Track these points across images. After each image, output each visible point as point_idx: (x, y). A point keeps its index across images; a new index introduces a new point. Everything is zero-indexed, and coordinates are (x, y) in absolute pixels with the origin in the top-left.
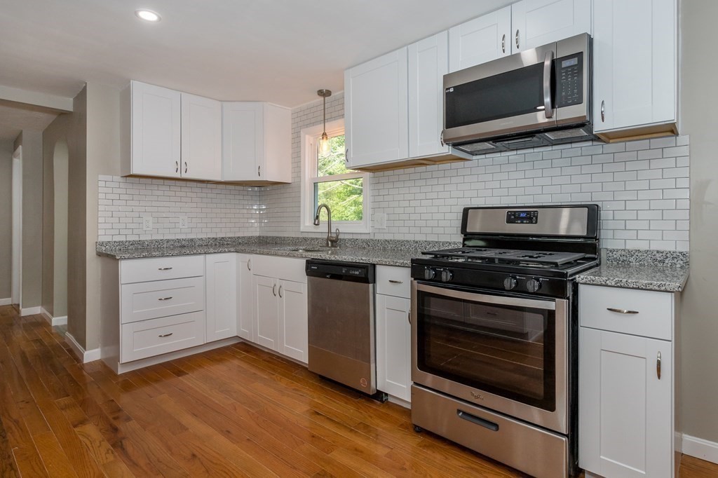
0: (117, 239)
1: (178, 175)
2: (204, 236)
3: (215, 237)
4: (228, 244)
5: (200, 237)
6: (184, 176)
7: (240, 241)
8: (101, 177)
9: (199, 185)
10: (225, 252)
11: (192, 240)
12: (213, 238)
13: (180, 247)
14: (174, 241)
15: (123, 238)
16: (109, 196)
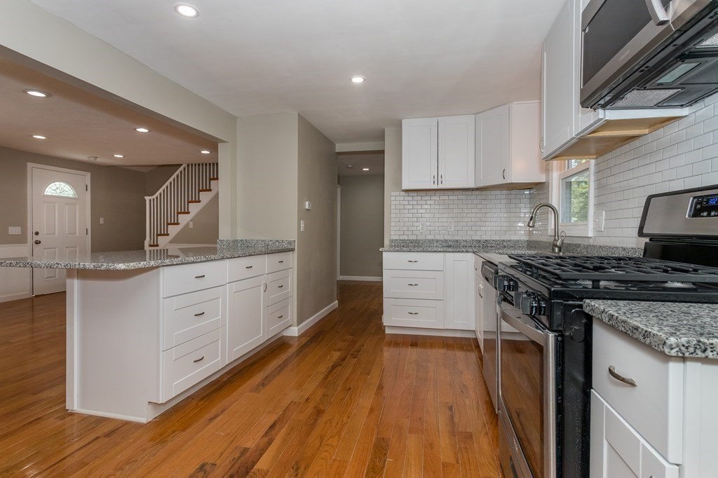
0: (402, 238)
1: (435, 187)
2: (468, 238)
3: (479, 239)
4: (492, 247)
5: (464, 239)
6: (441, 186)
7: (505, 244)
8: (393, 194)
9: (465, 193)
10: (463, 252)
11: (457, 241)
12: (477, 240)
13: (447, 246)
14: (443, 241)
15: (405, 238)
16: (398, 207)
